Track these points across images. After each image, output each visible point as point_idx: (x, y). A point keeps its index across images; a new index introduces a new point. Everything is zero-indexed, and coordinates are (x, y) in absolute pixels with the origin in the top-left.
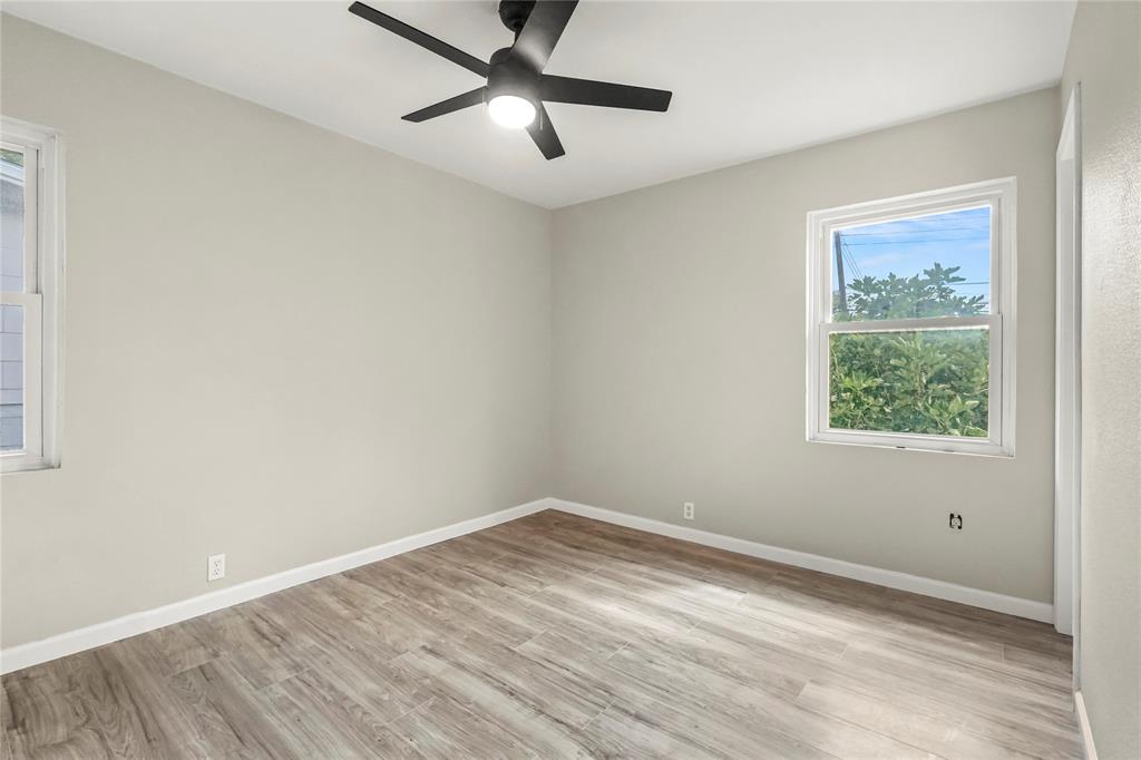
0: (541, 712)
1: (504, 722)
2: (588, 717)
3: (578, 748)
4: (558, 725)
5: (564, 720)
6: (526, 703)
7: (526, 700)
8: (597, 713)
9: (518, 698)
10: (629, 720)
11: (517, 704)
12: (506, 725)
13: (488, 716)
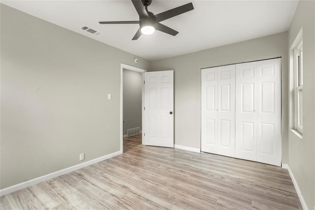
0: (139, 195)
1: (148, 193)
2: (127, 195)
3: (131, 189)
4: (135, 193)
5: (133, 194)
6: (143, 198)
7: (143, 199)
8: (124, 196)
9: (146, 199)
10: (116, 195)
11: (146, 197)
12: (148, 192)
13: (152, 194)
